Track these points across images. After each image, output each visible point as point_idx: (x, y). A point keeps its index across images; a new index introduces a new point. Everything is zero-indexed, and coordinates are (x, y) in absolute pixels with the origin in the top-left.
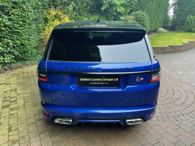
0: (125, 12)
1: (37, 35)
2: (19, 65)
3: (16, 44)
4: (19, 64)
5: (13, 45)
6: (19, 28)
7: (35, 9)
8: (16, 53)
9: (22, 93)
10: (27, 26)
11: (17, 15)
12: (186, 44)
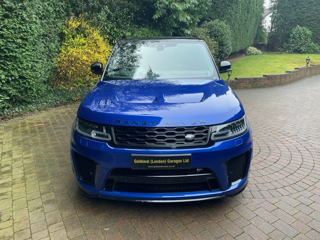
0: (192, 22)
1: (48, 61)
2: (17, 112)
3: (12, 76)
4: (17, 109)
5: (7, 78)
6: (16, 50)
7: (43, 18)
8: (11, 91)
9: (21, 158)
10: (29, 47)
11: (13, 28)
12: (290, 72)
